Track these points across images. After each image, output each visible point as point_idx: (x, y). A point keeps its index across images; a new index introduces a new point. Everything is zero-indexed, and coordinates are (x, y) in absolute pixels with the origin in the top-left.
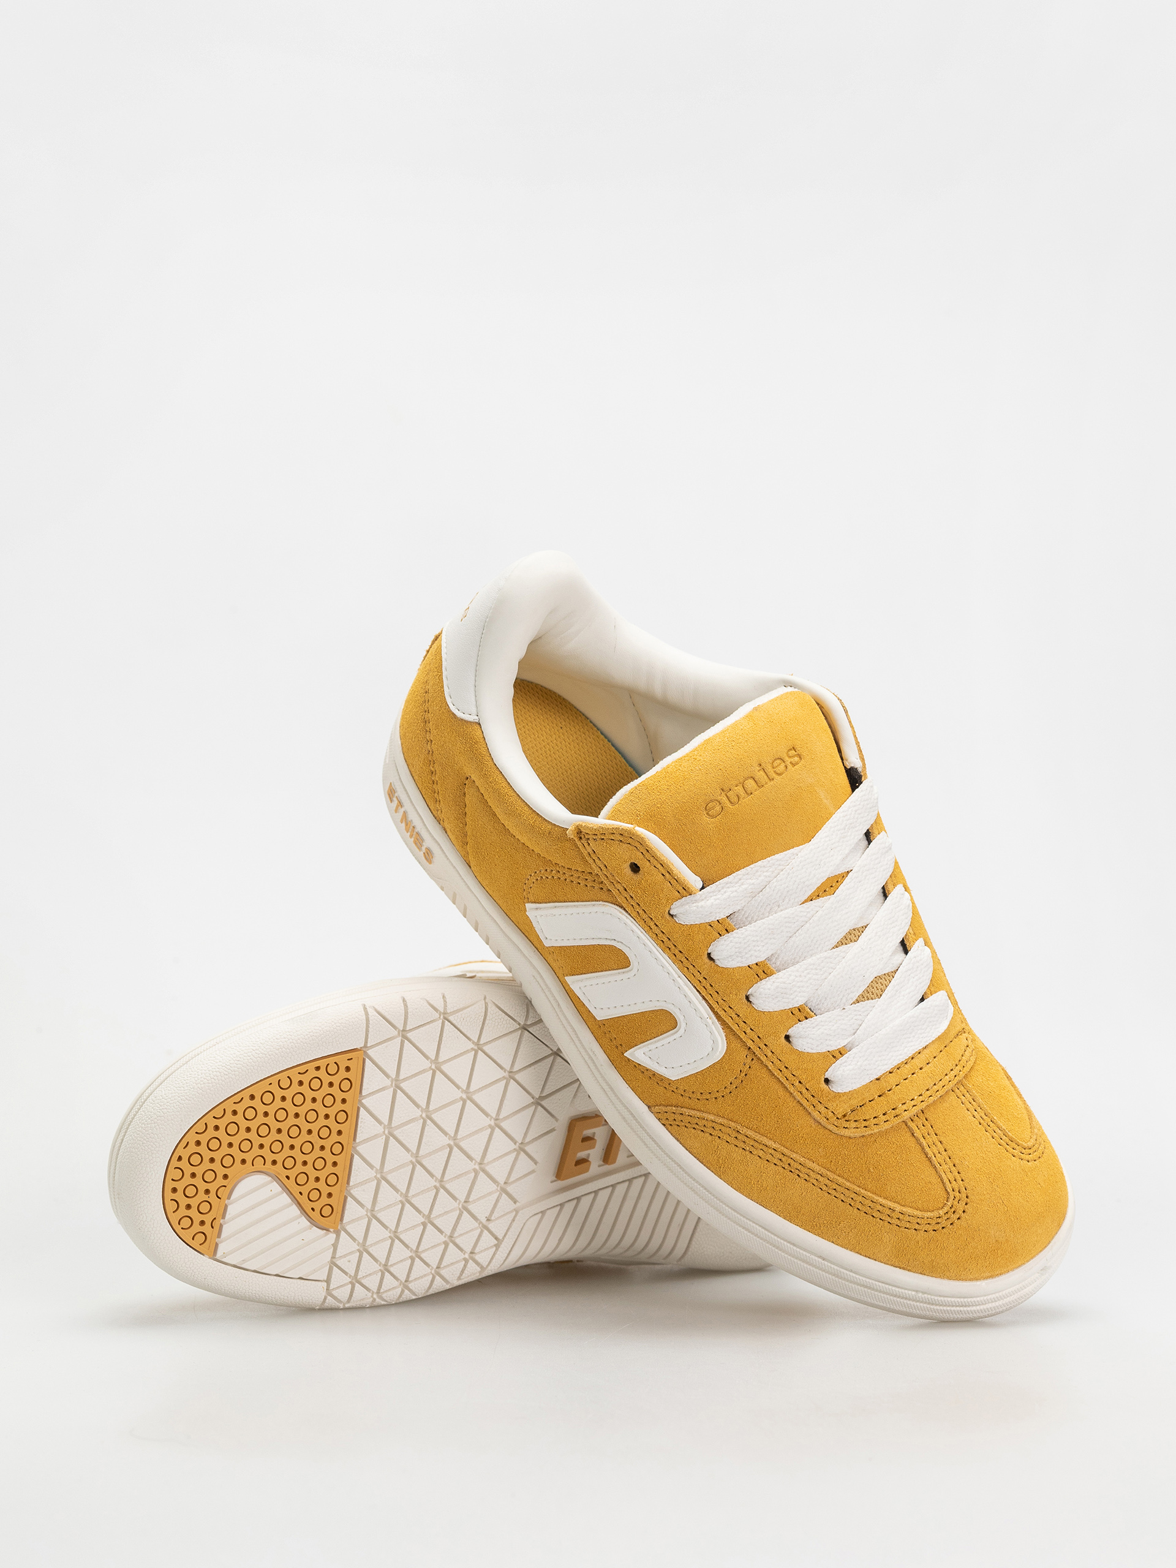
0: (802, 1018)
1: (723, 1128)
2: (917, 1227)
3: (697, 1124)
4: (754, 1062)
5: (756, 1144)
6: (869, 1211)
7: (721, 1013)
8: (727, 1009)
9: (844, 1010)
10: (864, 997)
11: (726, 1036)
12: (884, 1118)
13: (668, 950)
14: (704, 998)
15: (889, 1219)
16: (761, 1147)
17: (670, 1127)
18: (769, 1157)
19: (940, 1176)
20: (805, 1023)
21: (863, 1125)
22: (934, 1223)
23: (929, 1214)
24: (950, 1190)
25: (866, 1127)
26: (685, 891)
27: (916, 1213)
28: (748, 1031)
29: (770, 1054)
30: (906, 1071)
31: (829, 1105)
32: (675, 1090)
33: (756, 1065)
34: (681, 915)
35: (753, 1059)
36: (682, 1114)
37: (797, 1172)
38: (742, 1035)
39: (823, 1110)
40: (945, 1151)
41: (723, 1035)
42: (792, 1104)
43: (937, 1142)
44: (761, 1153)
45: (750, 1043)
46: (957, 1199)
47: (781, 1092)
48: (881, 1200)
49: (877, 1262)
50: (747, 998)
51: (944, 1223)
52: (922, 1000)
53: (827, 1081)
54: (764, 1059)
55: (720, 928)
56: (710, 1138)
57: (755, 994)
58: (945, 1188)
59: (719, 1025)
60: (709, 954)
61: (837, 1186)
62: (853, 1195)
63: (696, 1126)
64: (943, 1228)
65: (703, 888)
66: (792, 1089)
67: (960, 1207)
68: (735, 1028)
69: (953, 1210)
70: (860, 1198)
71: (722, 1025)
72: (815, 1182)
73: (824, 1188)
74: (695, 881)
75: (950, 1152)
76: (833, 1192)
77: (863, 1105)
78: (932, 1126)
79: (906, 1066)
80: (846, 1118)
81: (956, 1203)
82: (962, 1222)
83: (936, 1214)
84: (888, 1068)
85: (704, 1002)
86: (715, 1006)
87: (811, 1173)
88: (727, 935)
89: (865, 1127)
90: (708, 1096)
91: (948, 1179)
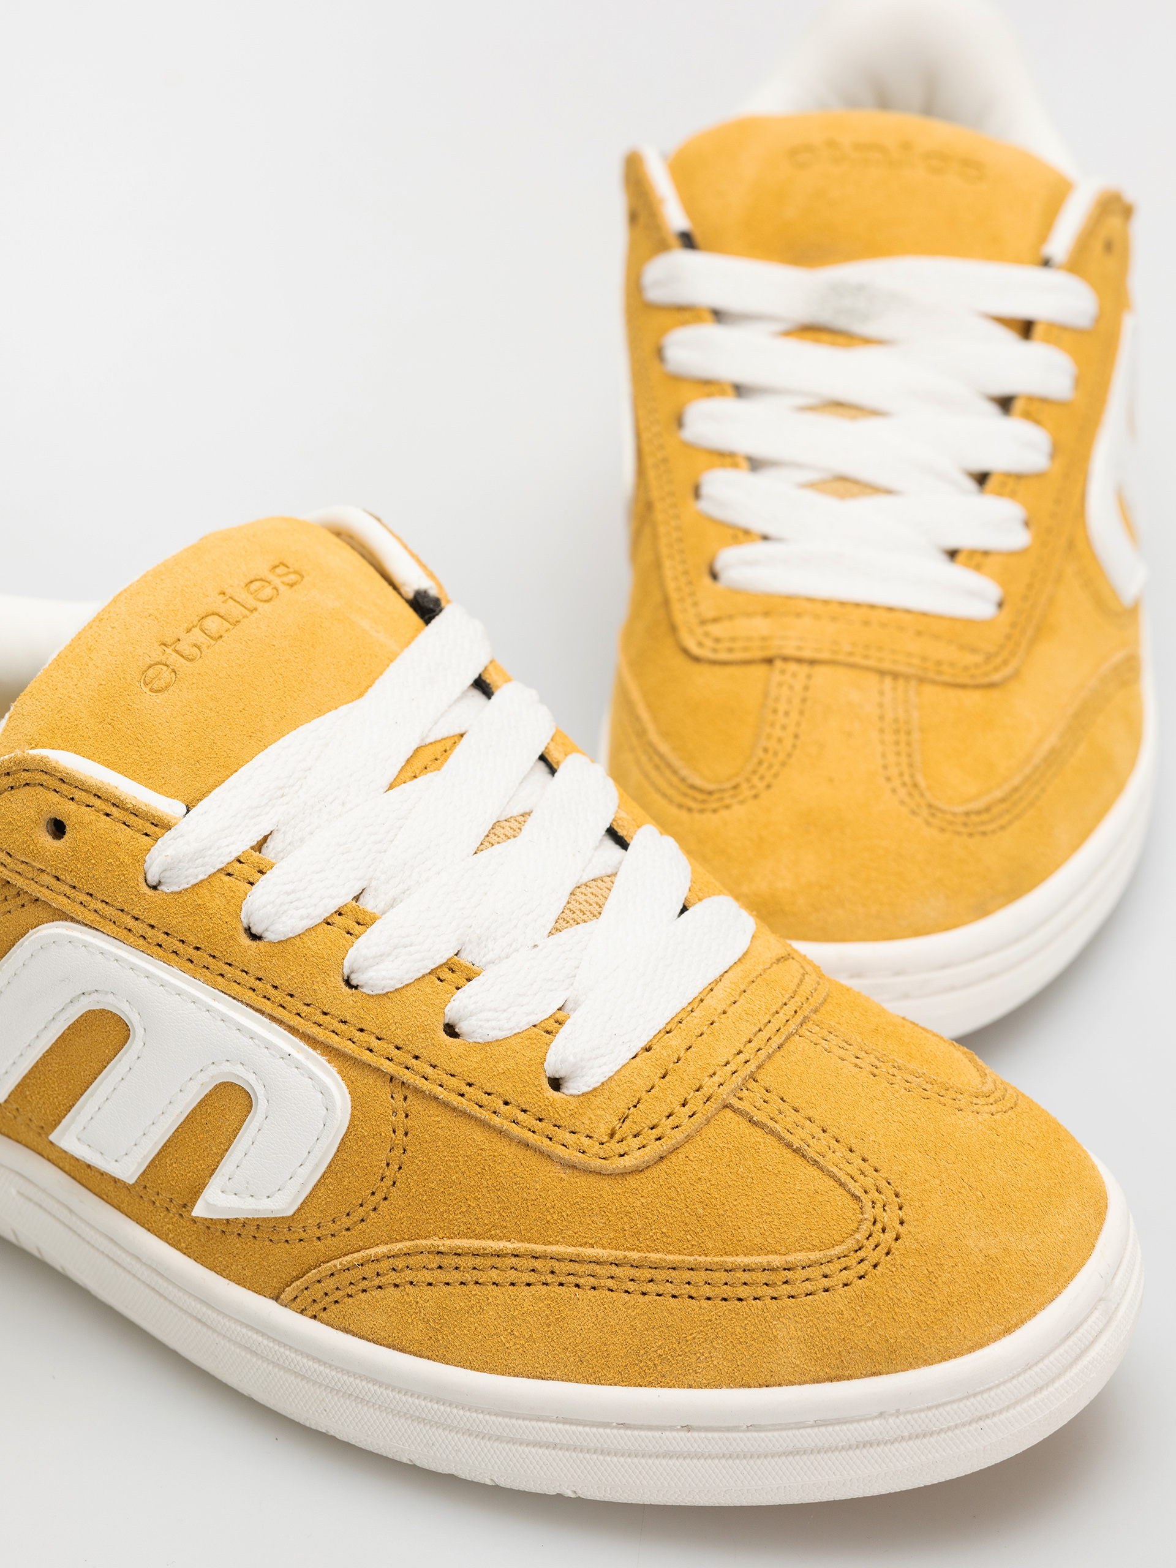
0: (462, 981)
1: (411, 1261)
2: (826, 1282)
3: (364, 1278)
4: (408, 1100)
5: (478, 1261)
6: (727, 1291)
7: (314, 1031)
8: (321, 1018)
9: (536, 949)
10: (568, 922)
11: (340, 1072)
12: (687, 1111)
13: (174, 956)
14: (272, 1018)
15: (770, 1291)
16: (490, 1262)
17: (323, 1315)
18: (513, 1275)
19: (833, 1176)
20: (469, 988)
21: (653, 1137)
22: (854, 1263)
23: (837, 1250)
24: (859, 1192)
25: (659, 1139)
26: (160, 825)
27: (814, 1256)
28: (374, 1044)
29: (429, 1071)
30: (695, 1021)
31: (578, 1125)
32: (303, 1235)
33: (415, 1105)
34: (167, 874)
35: (405, 1098)
36: (332, 1274)
37: (571, 1279)
38: (367, 1056)
39: (569, 1138)
40: (824, 1131)
41: (334, 1071)
42: (510, 1152)
43: (803, 1120)
44: (494, 1275)
45: (388, 1067)
46: (879, 1205)
47: (480, 1136)
48: (742, 1260)
49: (784, 1388)
50: (348, 982)
51: (873, 1257)
52: (684, 909)
53: (556, 1084)
54: (425, 1085)
55: (246, 870)
56: (396, 1293)
57: (355, 967)
58: (849, 1191)
59: (319, 1057)
60: (248, 930)
61: (653, 1271)
62: (687, 1275)
63: (364, 1284)
64: (875, 1266)
65: (188, 811)
66: (496, 1120)
67: (889, 1218)
68: (349, 1048)
69: (879, 1226)
70: (703, 1275)
71: (326, 1055)
72: (610, 1283)
73: (631, 1286)
74: (166, 806)
75: (833, 1130)
76: (651, 1287)
77: (638, 1102)
78: (782, 1099)
79: (693, 1014)
80: (617, 1137)
81: (878, 1210)
82: (906, 1241)
83: (850, 1243)
84: (660, 1024)
85: (275, 1025)
86: (296, 1021)
87: (598, 1269)
88: (264, 877)
89: (657, 1140)
90: (361, 1212)
91: (848, 1174)
